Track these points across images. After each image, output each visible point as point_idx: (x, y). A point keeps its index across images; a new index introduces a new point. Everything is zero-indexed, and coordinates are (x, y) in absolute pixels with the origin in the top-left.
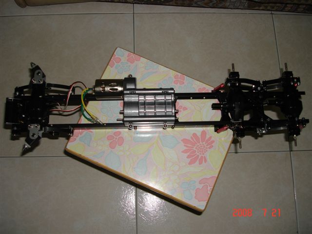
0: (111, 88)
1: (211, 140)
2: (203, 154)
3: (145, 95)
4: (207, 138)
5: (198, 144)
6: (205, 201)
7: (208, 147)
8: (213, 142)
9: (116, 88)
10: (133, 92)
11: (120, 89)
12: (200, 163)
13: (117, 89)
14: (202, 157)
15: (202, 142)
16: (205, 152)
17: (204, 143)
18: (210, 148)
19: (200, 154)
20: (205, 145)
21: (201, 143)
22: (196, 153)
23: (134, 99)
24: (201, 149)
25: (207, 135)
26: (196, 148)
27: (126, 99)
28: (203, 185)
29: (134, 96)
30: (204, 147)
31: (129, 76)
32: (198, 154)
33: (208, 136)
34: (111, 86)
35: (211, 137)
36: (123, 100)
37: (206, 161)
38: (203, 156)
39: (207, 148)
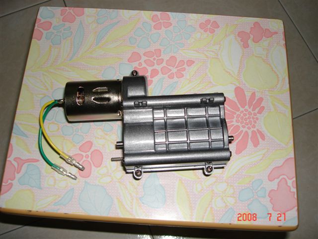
0: (97, 97)
1: (257, 98)
2: (254, 126)
3: (165, 108)
4: (248, 99)
5: (238, 113)
6: (294, 208)
7: (256, 111)
8: (261, 100)
9: (107, 96)
10: (141, 103)
11: (115, 98)
12: (256, 144)
13: (109, 99)
14: (253, 132)
15: (243, 107)
16: (255, 122)
17: (247, 107)
18: (260, 112)
19: (249, 128)
20: (250, 110)
21: (241, 109)
22: (241, 129)
23: (144, 116)
24: (246, 119)
25: (246, 93)
26: (237, 121)
27: (128, 118)
28: (277, 181)
29: (144, 110)
30: (250, 113)
31: (132, 73)
32: (245, 130)
33: (248, 95)
34: (97, 93)
35: (254, 94)
36: (122, 120)
37: (263, 137)
38: (255, 129)
39: (255, 114)
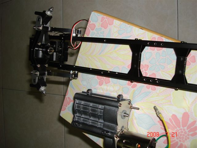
1: (195, 125)
2: (184, 141)
4: (189, 123)
5: (178, 129)
7: (191, 133)
14: (181, 144)
15: (183, 127)
16: (186, 140)
17: (185, 128)
19: (180, 141)
20: (187, 131)
21: (181, 127)
30: (185, 133)
32: (177, 140)
33: (191, 120)
35: (195, 122)
38: (183, 143)
39: (188, 135)
